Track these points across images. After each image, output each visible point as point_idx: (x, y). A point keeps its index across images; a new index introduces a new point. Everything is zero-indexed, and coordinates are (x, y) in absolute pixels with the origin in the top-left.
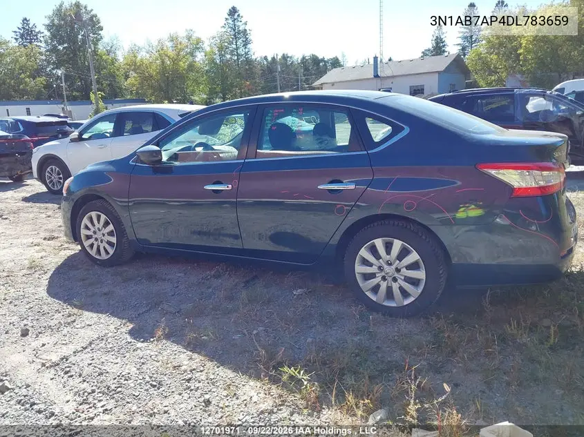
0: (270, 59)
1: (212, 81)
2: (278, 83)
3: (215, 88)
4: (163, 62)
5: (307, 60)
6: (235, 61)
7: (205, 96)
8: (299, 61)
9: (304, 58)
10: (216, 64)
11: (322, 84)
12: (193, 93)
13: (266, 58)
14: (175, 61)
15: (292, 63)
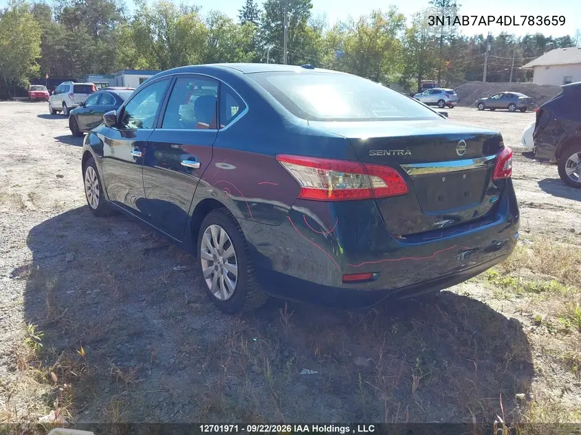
0: (485, 37)
1: (409, 60)
2: (485, 65)
3: (411, 67)
4: (361, 39)
5: (531, 39)
6: (438, 39)
7: (400, 75)
8: (521, 40)
9: (527, 37)
10: (416, 42)
11: (534, 67)
12: (387, 71)
13: (481, 37)
14: (373, 37)
15: (511, 42)
